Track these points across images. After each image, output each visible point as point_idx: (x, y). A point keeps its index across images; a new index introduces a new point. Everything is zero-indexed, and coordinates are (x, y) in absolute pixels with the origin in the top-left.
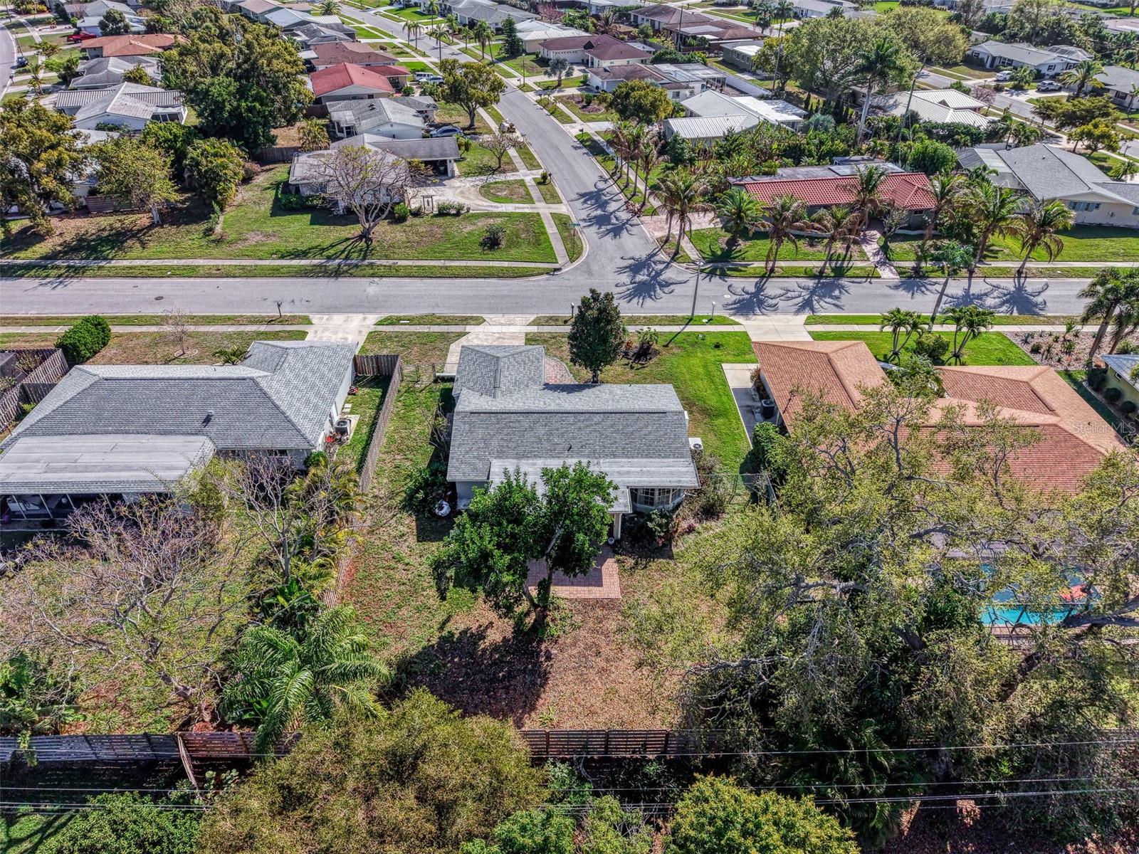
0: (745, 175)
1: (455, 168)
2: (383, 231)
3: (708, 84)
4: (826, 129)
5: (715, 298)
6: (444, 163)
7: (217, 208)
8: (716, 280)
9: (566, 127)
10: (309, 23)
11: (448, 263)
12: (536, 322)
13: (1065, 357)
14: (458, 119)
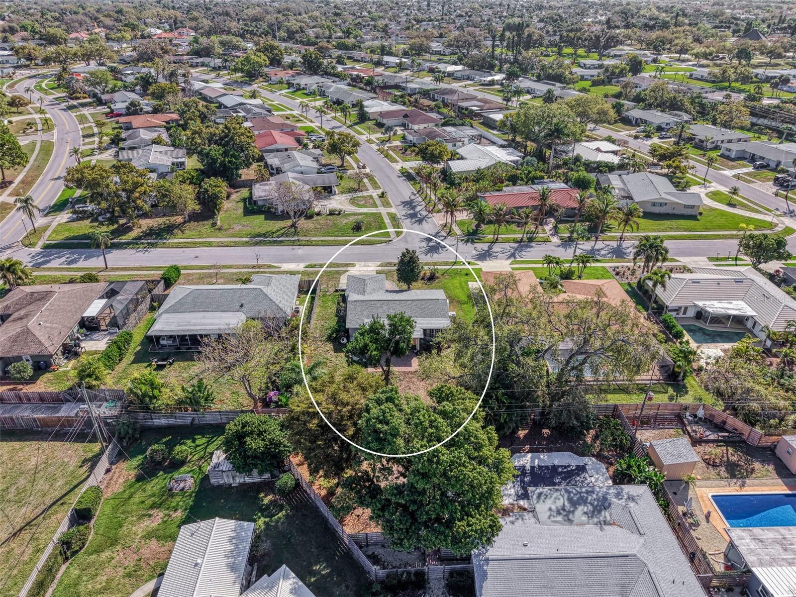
0: (486, 191)
1: (336, 189)
2: (302, 223)
3: (472, 139)
4: (533, 165)
5: (467, 253)
6: (330, 187)
7: (217, 213)
8: (469, 244)
9: (394, 165)
10: (245, 104)
11: (336, 239)
12: (381, 265)
13: (630, 277)
14: (336, 161)
